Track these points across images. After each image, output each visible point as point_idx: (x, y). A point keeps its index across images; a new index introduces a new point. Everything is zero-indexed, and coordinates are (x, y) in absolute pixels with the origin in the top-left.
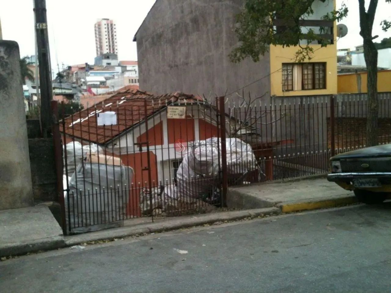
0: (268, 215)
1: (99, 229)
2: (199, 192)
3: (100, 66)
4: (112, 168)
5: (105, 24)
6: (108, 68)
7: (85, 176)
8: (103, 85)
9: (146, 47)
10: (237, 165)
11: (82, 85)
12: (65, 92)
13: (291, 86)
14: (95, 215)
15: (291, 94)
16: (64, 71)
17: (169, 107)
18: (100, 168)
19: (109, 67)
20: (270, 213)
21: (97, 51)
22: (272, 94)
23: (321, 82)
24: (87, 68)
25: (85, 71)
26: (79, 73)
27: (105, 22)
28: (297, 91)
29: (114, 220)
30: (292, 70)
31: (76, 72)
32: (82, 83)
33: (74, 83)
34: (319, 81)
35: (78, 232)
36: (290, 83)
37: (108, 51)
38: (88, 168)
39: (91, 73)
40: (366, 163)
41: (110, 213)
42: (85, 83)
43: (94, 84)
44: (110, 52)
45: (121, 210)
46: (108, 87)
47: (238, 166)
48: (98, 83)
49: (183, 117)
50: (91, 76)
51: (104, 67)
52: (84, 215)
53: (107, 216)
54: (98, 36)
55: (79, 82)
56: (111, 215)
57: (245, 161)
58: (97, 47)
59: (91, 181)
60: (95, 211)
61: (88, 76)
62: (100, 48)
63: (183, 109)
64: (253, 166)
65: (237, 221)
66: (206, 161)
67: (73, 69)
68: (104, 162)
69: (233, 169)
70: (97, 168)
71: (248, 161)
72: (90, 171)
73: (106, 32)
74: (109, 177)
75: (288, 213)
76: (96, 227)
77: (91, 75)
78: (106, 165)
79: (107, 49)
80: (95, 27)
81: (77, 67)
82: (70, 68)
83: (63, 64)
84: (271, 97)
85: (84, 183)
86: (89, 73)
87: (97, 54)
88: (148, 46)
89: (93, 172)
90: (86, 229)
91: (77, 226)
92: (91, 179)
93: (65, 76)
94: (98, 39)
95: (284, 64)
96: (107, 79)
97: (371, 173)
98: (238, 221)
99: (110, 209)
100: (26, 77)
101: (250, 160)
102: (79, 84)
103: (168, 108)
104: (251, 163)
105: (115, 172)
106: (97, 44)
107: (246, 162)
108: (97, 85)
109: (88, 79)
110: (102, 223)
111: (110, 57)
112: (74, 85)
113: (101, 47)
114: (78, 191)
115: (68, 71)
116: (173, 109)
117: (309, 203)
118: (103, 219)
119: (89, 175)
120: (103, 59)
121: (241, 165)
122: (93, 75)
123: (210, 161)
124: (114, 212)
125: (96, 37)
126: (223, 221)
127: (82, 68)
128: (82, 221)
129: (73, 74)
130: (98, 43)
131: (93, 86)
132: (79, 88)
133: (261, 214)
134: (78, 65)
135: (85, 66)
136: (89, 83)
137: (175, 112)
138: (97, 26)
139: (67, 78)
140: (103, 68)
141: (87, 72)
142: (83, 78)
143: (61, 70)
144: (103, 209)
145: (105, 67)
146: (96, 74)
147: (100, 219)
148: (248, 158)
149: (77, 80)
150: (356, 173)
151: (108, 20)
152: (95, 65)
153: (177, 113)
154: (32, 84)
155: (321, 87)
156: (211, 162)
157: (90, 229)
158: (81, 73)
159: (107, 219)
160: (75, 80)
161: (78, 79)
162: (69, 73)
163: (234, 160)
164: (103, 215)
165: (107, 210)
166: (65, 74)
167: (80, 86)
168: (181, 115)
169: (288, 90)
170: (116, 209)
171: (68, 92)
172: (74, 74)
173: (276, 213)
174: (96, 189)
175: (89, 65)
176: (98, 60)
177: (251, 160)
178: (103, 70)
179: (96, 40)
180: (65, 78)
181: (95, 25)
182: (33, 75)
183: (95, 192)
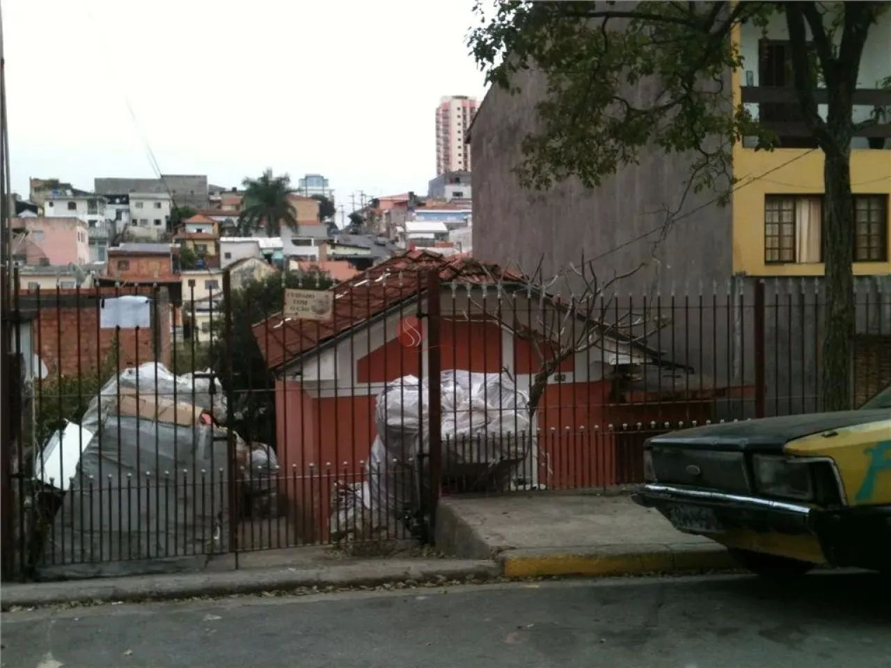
0: (458, 579)
1: (124, 573)
2: (404, 503)
3: (440, 200)
4: (172, 431)
5: (459, 109)
6: (456, 204)
7: (103, 444)
8: (442, 240)
9: (488, 156)
10: (471, 442)
11: (397, 240)
12: (356, 254)
13: (788, 251)
14: (115, 539)
15: (789, 270)
16: (363, 211)
17: (288, 291)
18: (141, 429)
19: (456, 201)
20: (468, 574)
21: (439, 165)
22: (736, 269)
23: (874, 244)
24: (411, 203)
25: (406, 208)
26: (393, 215)
27: (459, 103)
28: (806, 263)
29: (162, 553)
30: (794, 211)
31: (386, 211)
32: (397, 235)
33: (381, 235)
34: (869, 241)
35: (73, 574)
36: (787, 243)
37: (461, 167)
38: (111, 427)
39: (419, 214)
40: (696, 464)
41: (153, 537)
42: (403, 235)
43: (422, 239)
44: (466, 170)
45: (190, 534)
46: (451, 245)
47: (475, 446)
48: (432, 236)
49: (327, 316)
50: (419, 221)
51: (448, 201)
52: (87, 536)
53: (144, 542)
54: (441, 134)
55: (392, 232)
56: (153, 543)
57: (493, 434)
58: (438, 158)
59: (116, 459)
60: (115, 528)
61: (412, 220)
62: (444, 159)
63: (327, 296)
64: (516, 446)
65: (361, 589)
66: (402, 427)
67: (382, 206)
68: (151, 415)
69: (460, 452)
70: (134, 427)
71: (505, 432)
72: (114, 434)
73: (459, 124)
74: (160, 452)
75: (519, 581)
76: (114, 568)
77: (417, 218)
78: (156, 420)
79: (460, 163)
80: (437, 114)
81: (392, 201)
82: (376, 202)
83: (362, 195)
84: (733, 278)
85: (100, 459)
86: (414, 214)
87: (439, 172)
88: (492, 153)
89: (122, 437)
90: (91, 571)
91: (68, 560)
92: (116, 453)
93: (365, 220)
94: (442, 142)
95: (771, 198)
96: (451, 227)
97: (702, 493)
98: (364, 589)
99: (153, 528)
100: (281, 221)
101: (509, 433)
102: (392, 238)
103: (286, 294)
104: (513, 441)
105: (178, 438)
106: (438, 151)
107: (498, 435)
108: (428, 239)
109: (410, 226)
110: (130, 559)
111: (461, 180)
112: (381, 240)
113: (447, 159)
114: (84, 479)
115: (372, 209)
116: (298, 295)
117: (590, 557)
118: (134, 550)
119: (114, 444)
120: (446, 183)
121: (483, 442)
122: (422, 218)
123: (413, 427)
124: (162, 538)
125: (438, 136)
126: (322, 586)
127: (401, 204)
128: (83, 551)
129: (380, 216)
130: (442, 149)
131: (419, 242)
132: (390, 246)
133: (439, 576)
134: (392, 197)
135: (408, 199)
136: (412, 236)
137: (305, 303)
138: (441, 112)
139: (369, 225)
140: (444, 203)
141: (409, 213)
142: (401, 225)
143: (358, 208)
144: (134, 527)
145: (450, 202)
146: (428, 217)
147: (125, 549)
148: (504, 425)
149: (388, 229)
150: (676, 487)
151: (466, 98)
152: (429, 197)
153: (309, 306)
154: (294, 234)
155: (874, 255)
156: (415, 430)
157: (100, 572)
158: (398, 214)
159: (144, 551)
160: (384, 230)
161: (391, 226)
162: (372, 215)
163: (464, 430)
164: (134, 542)
165: (144, 528)
166: (365, 215)
167: (393, 242)
168: (322, 312)
169: (781, 262)
170: (167, 528)
171: (362, 253)
172: (384, 217)
173: (482, 577)
174: (109, 478)
175: (415, 197)
176: (435, 186)
177: (513, 431)
178: (444, 208)
179: (438, 144)
180: (365, 224)
181: (438, 110)
182: (296, 216)
183: (124, 483)
